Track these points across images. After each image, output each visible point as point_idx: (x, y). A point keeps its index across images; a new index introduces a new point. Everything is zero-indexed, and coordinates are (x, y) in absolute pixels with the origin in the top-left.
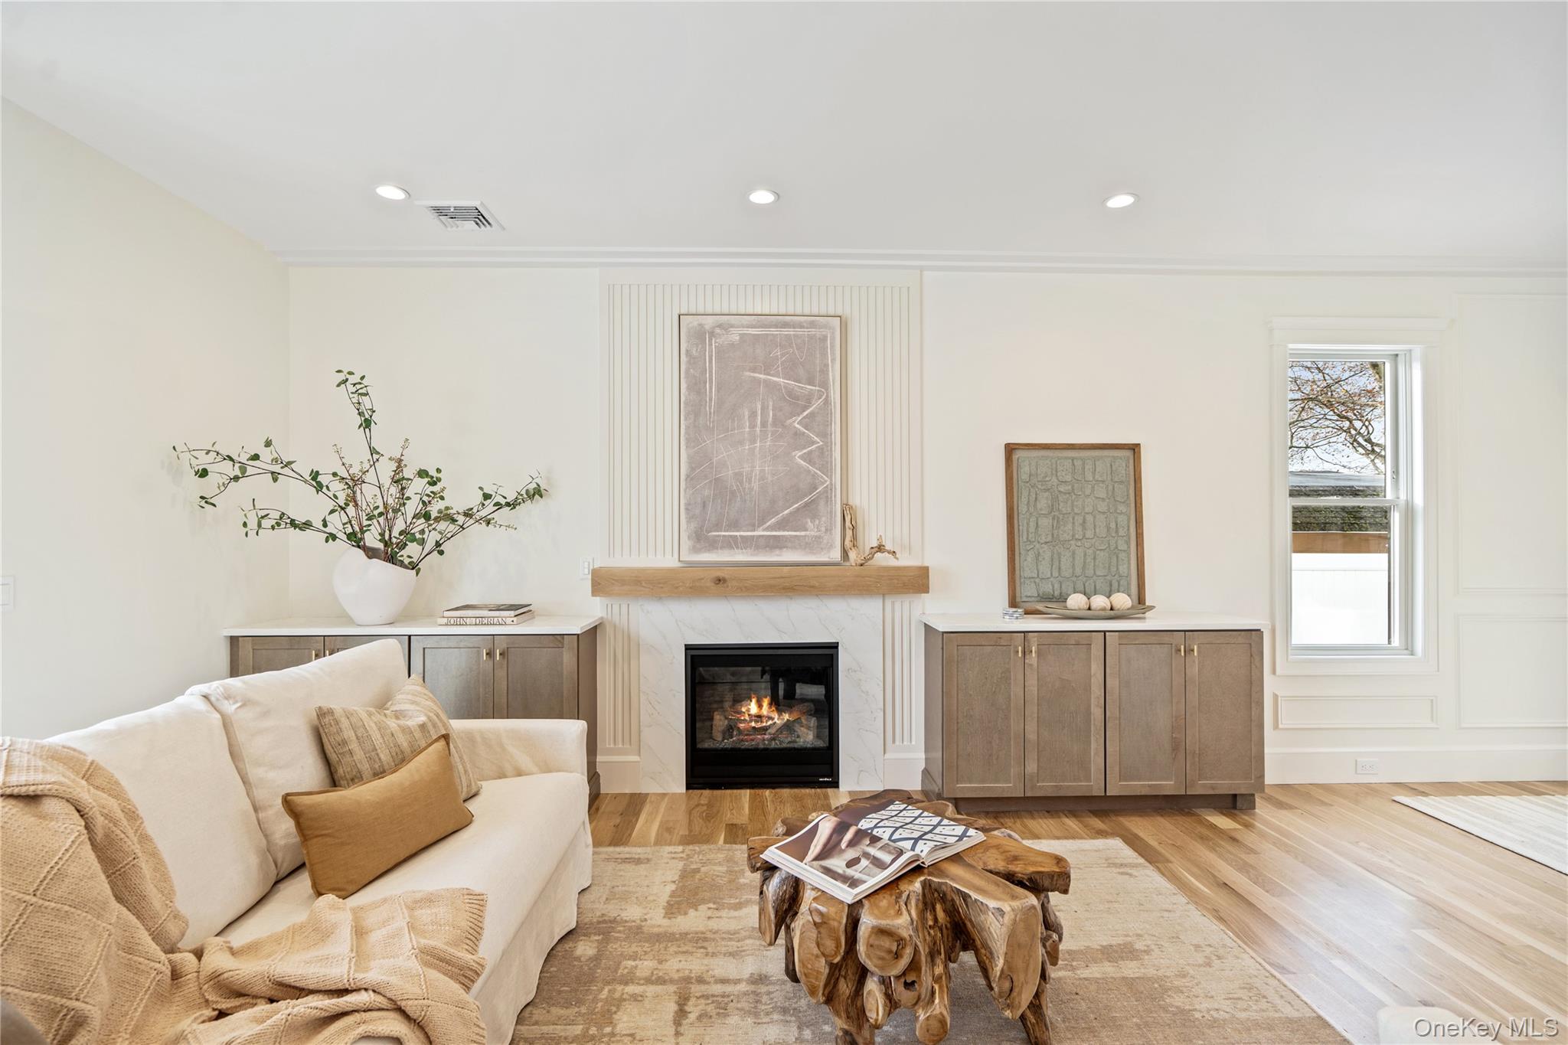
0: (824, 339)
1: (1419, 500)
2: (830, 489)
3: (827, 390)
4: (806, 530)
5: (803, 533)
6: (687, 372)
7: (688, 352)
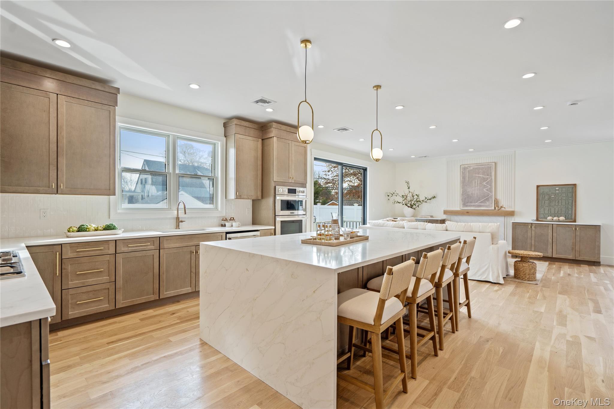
0: (491, 167)
2: (492, 195)
3: (491, 177)
4: (486, 203)
5: (486, 204)
6: (462, 175)
7: (462, 172)
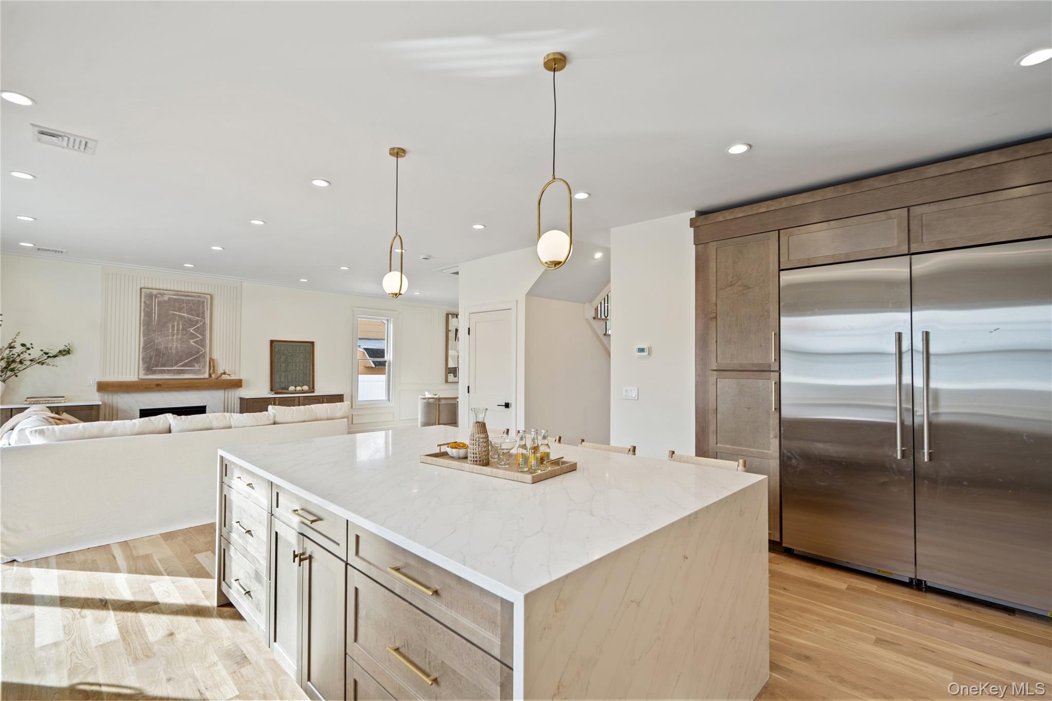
0: (204, 302)
1: (391, 360)
2: (205, 352)
3: (204, 319)
4: (195, 367)
5: (193, 368)
6: (144, 310)
7: (145, 302)
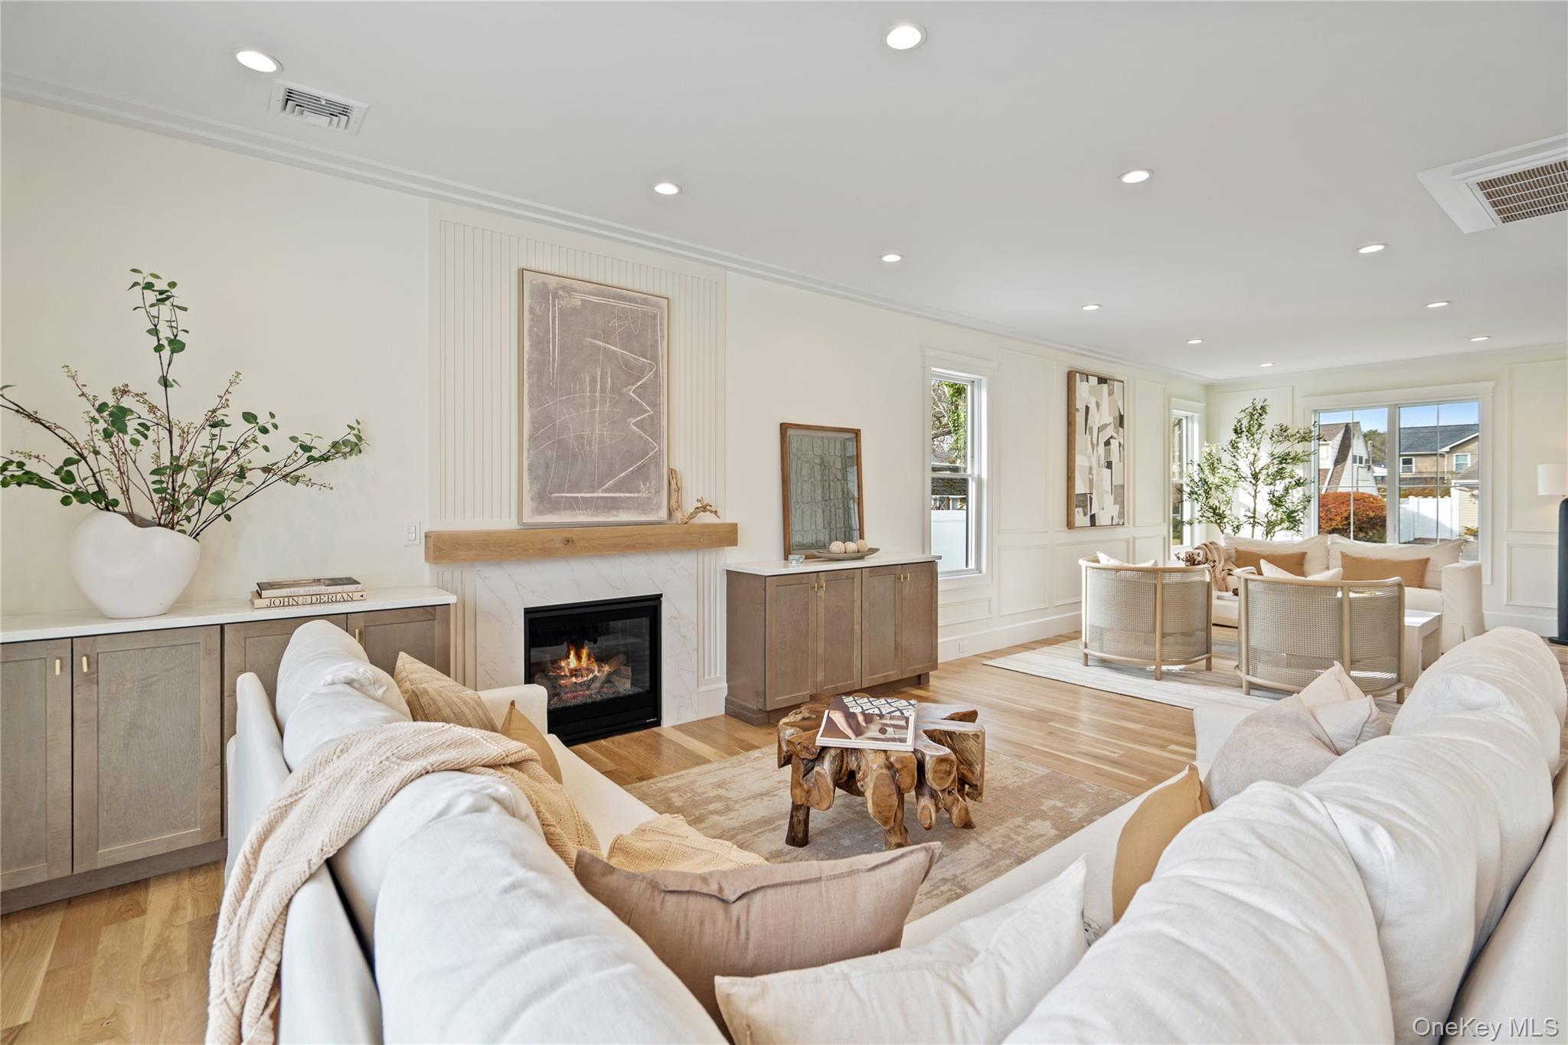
0: (654, 317)
1: (984, 476)
2: (660, 453)
3: (657, 363)
4: (639, 492)
5: (636, 495)
6: (531, 330)
7: (531, 309)
